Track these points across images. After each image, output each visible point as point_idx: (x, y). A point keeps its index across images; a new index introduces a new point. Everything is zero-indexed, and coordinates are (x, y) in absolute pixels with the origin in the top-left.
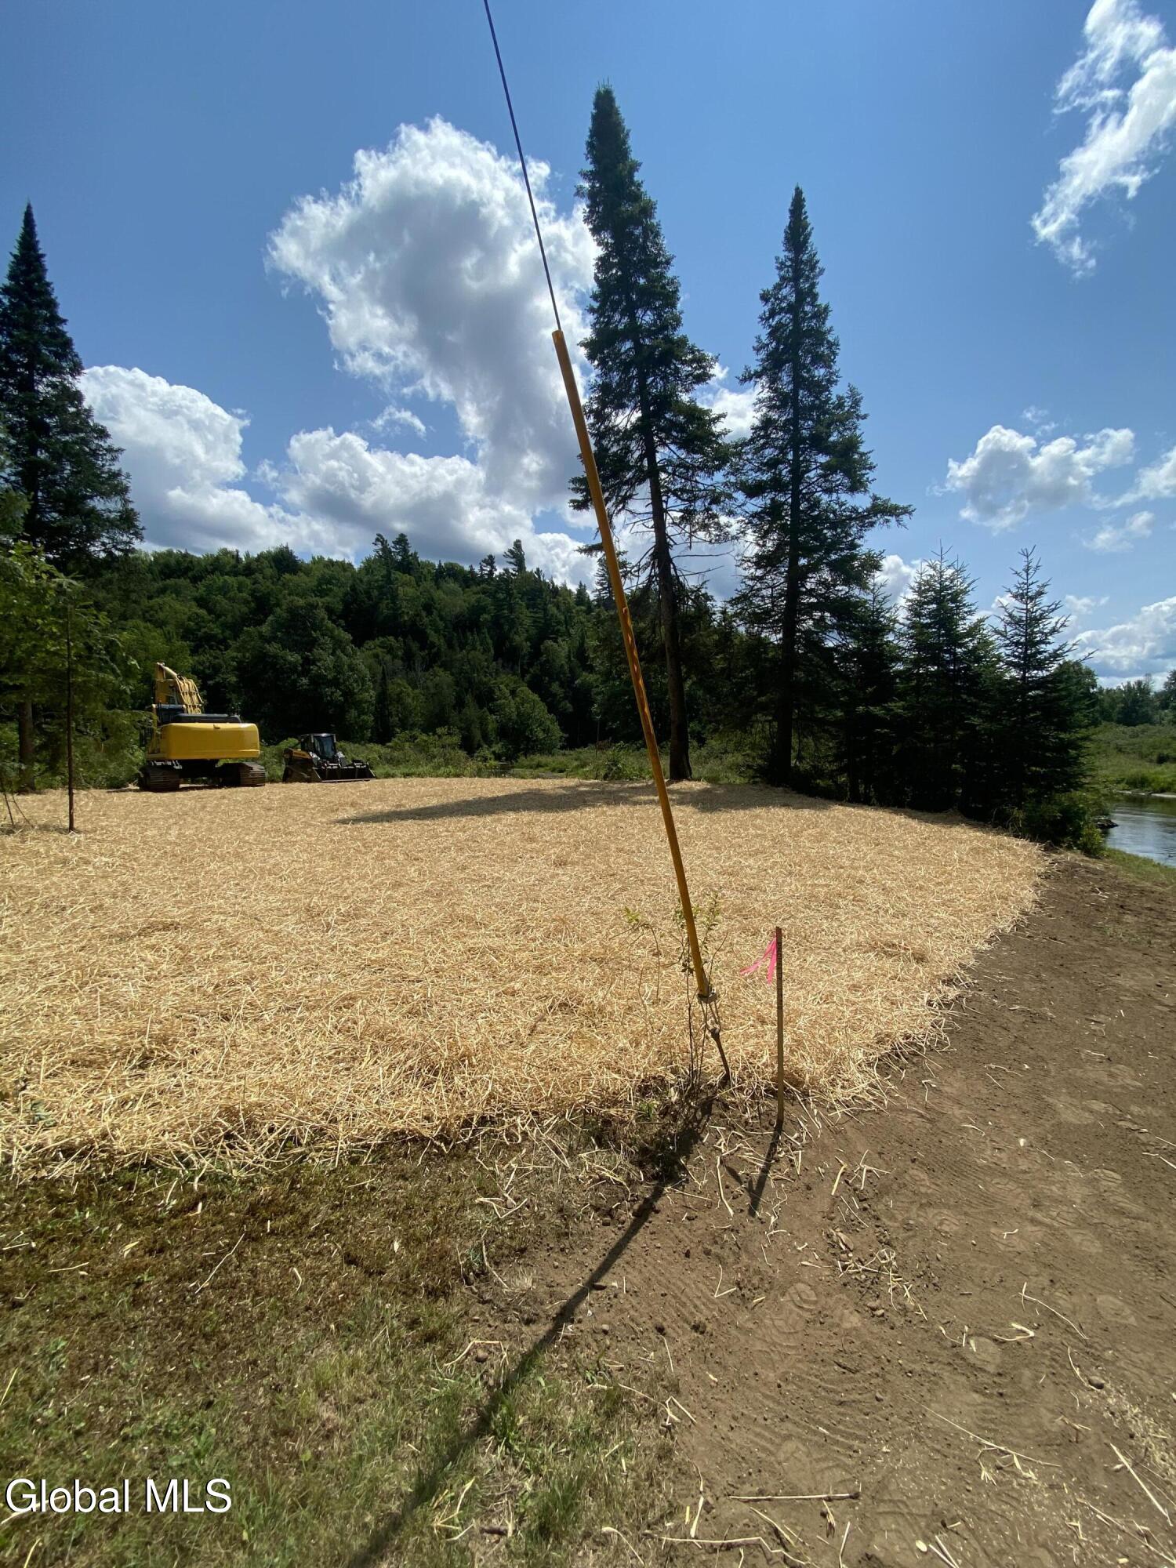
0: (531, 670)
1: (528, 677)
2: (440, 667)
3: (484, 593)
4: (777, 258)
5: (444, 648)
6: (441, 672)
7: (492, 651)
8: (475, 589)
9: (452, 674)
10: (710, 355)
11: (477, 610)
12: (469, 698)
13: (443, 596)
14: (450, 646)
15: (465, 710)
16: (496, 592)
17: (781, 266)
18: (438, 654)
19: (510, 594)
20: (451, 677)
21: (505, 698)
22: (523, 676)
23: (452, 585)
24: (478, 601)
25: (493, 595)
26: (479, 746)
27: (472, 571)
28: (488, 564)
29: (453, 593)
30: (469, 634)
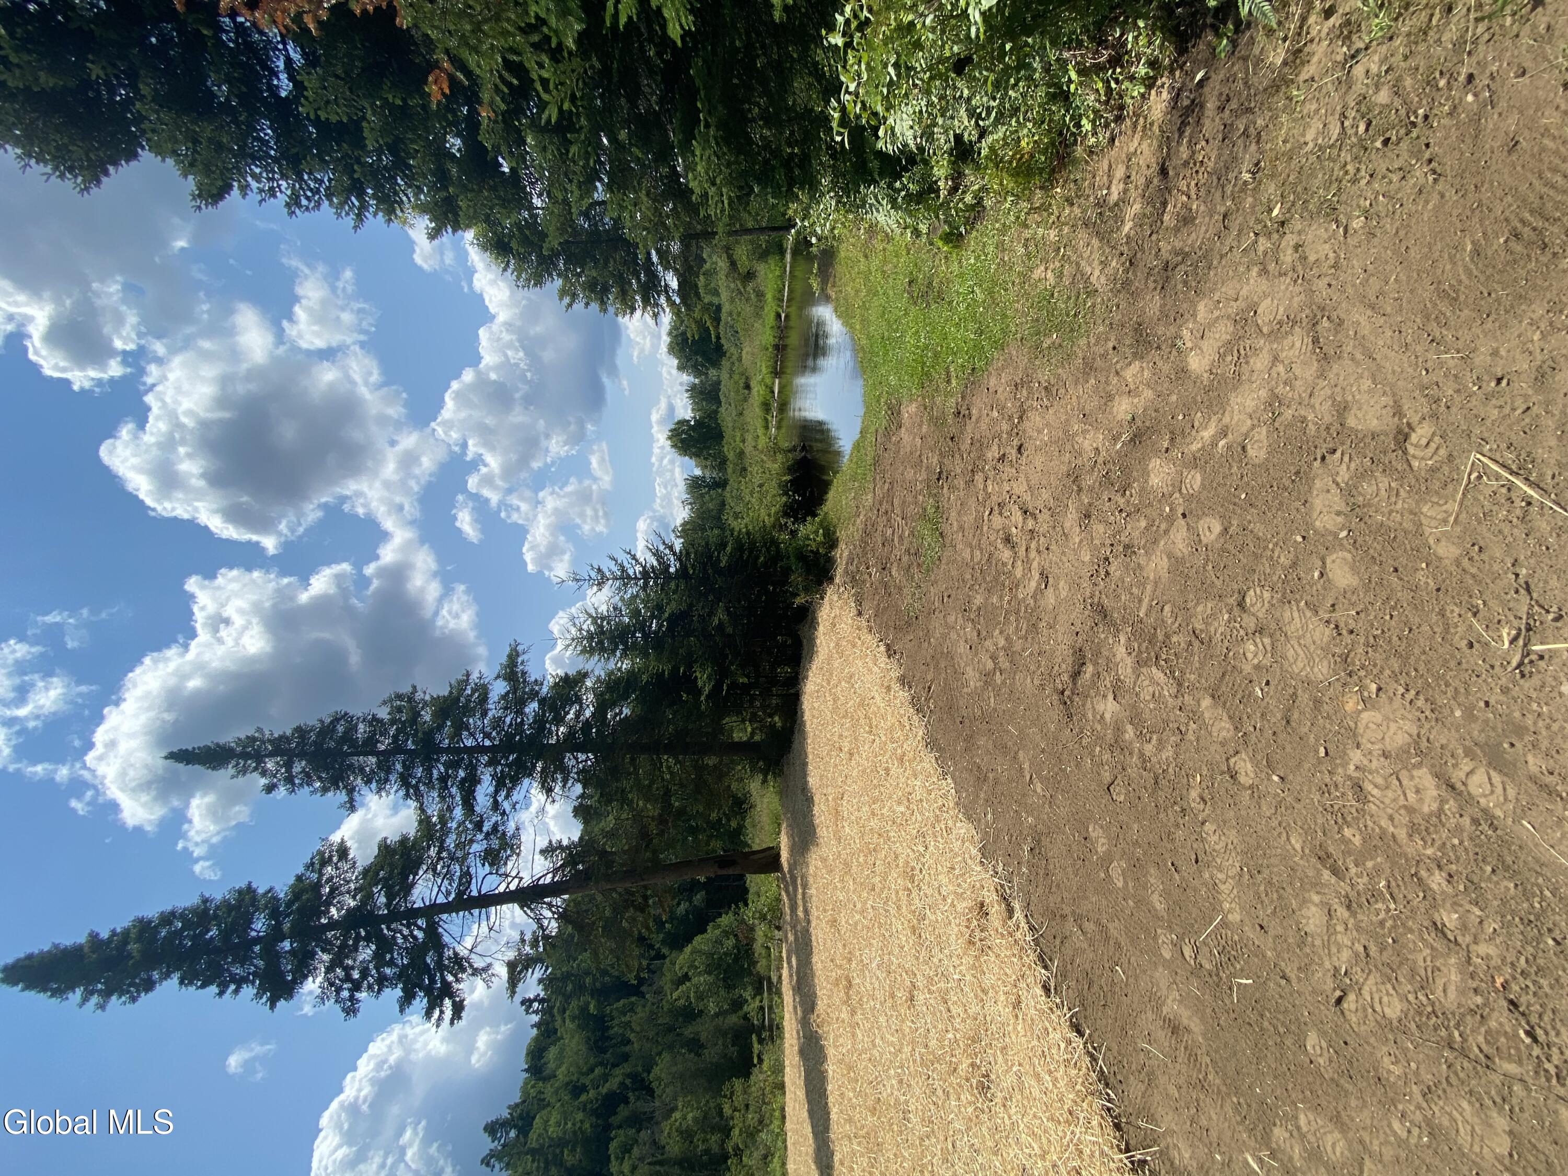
0: (657, 946)
1: (665, 951)
2: (649, 1072)
3: (564, 1011)
4: (233, 777)
5: (627, 1068)
6: (656, 1071)
7: (633, 999)
8: (558, 1024)
9: (660, 1054)
10: (319, 846)
11: (584, 1017)
12: (688, 1032)
13: (563, 1068)
14: (626, 1057)
15: (703, 1037)
16: (564, 995)
17: (244, 771)
18: (634, 1076)
19: (566, 977)
20: (664, 1054)
21: (689, 989)
22: (664, 957)
23: (552, 1053)
24: (573, 1018)
25: (567, 998)
26: (745, 1017)
27: (537, 1025)
28: (530, 1006)
29: (560, 1058)
30: (611, 1032)
